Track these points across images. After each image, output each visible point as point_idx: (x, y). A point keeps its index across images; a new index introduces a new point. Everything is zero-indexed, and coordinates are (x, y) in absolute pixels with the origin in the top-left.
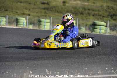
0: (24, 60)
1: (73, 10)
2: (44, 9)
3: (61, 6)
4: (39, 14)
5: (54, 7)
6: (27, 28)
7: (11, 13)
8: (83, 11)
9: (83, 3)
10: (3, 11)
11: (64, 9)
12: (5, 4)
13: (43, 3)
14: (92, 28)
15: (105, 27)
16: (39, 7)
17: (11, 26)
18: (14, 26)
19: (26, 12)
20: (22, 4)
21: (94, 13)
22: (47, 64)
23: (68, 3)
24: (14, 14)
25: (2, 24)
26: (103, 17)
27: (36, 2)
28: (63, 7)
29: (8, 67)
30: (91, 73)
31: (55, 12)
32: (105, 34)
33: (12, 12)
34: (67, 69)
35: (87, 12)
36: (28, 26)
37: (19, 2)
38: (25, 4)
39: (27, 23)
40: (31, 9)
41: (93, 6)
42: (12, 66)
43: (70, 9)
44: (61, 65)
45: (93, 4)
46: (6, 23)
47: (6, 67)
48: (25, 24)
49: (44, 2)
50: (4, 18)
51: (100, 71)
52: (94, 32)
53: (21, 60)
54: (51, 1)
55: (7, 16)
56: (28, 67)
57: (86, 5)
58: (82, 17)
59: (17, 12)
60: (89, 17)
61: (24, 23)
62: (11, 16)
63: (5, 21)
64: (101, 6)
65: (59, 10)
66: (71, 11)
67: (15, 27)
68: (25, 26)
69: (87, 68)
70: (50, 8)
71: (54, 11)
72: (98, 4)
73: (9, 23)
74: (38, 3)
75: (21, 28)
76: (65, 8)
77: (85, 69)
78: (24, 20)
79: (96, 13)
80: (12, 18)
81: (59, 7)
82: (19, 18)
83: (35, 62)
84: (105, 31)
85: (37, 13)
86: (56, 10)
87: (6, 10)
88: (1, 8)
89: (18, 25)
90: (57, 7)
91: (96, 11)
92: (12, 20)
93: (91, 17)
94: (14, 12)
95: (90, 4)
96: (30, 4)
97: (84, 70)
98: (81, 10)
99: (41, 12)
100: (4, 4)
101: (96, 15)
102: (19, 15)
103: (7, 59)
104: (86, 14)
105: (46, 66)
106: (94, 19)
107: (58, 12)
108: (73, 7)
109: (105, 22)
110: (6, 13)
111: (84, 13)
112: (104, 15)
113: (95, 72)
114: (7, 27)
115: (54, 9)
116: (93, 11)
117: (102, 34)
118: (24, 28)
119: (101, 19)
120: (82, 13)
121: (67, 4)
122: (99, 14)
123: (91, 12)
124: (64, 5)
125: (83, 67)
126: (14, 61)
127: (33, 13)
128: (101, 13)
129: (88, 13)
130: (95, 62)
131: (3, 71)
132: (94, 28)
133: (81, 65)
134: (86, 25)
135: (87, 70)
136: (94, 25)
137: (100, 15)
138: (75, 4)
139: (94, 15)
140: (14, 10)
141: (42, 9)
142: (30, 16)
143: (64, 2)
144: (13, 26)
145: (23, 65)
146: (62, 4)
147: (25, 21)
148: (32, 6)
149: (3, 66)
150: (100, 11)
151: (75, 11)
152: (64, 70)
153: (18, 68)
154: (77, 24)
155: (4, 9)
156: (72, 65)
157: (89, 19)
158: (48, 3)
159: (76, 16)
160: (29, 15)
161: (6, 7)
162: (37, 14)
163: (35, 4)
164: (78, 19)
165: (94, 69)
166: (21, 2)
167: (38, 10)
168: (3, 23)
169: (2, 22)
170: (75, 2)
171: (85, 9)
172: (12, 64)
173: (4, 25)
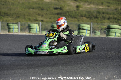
0: (38, 67)
1: (87, 14)
2: (58, 14)
3: (74, 10)
4: (53, 20)
5: (68, 12)
6: (39, 34)
7: (23, 20)
8: (98, 14)
9: (97, 7)
10: (15, 18)
11: (77, 13)
12: (17, 11)
13: (56, 9)
14: (107, 32)
15: (120, 30)
16: (52, 13)
17: (23, 33)
18: (27, 32)
19: (39, 18)
20: (34, 10)
21: (109, 17)
22: (61, 70)
23: (82, 7)
24: (26, 20)
25: (14, 31)
26: (118, 20)
27: (49, 8)
28: (77, 11)
29: (21, 75)
30: (107, 78)
31: (69, 17)
32: (120, 38)
33: (25, 18)
34: (82, 74)
35: (101, 15)
36: (41, 32)
37: (31, 8)
38: (37, 10)
39: (39, 29)
40: (44, 15)
41: (108, 9)
42: (26, 73)
43: (84, 13)
44: (76, 70)
45: (107, 7)
46: (18, 31)
47: (19, 75)
48: (38, 30)
49: (57, 7)
50: (16, 25)
51: (116, 75)
52: (109, 35)
53: (34, 67)
54: (64, 6)
55: (19, 23)
56: (42, 74)
57: (100, 8)
58: (97, 20)
59: (30, 19)
60: (104, 21)
61: (36, 29)
62: (23, 23)
63: (18, 28)
64: (116, 9)
65: (72, 15)
66: (85, 15)
67: (27, 34)
68: (38, 32)
69: (102, 73)
70: (64, 13)
71: (67, 16)
72: (113, 7)
73: (22, 30)
74: (51, 8)
75: (34, 34)
76: (79, 13)
77: (100, 73)
78: (36, 26)
79: (111, 16)
80: (25, 25)
81: (72, 11)
82: (31, 25)
83: (49, 69)
84: (120, 34)
85: (50, 18)
86: (69, 15)
87: (18, 17)
88: (12, 15)
89: (31, 32)
90: (70, 11)
91: (110, 14)
92: (25, 27)
93: (106, 21)
94: (26, 19)
95: (104, 7)
96: (42, 9)
97: (99, 75)
98: (95, 14)
99: (54, 18)
100: (15, 11)
101: (111, 18)
102: (31, 21)
103: (20, 67)
104: (101, 18)
105: (60, 73)
106: (109, 23)
107: (72, 17)
108: (87, 12)
109: (120, 25)
110: (18, 20)
111: (98, 16)
112: (119, 18)
113: (110, 77)
114: (19, 34)
115: (67, 14)
116: (108, 14)
117: (117, 37)
118: (37, 34)
119: (116, 22)
120: (96, 17)
121: (81, 9)
122: (113, 17)
123: (106, 16)
124: (77, 10)
125: (99, 72)
126: (28, 69)
127: (46, 18)
128: (116, 16)
129: (103, 17)
130: (111, 66)
131: (16, 79)
132: (109, 32)
133: (96, 70)
134: (101, 29)
135: (102, 75)
136: (109, 28)
137: (115, 19)
138: (89, 8)
139: (108, 19)
140: (26, 17)
141: (56, 14)
142: (43, 23)
143: (77, 7)
144: (25, 33)
145: (37, 72)
146: (75, 9)
147: (38, 27)
148: (45, 11)
149: (16, 74)
150: (115, 15)
151: (89, 16)
152: (79, 76)
153: (32, 75)
154: (92, 28)
155: (16, 16)
156: (87, 71)
157: (104, 22)
158: (61, 8)
159: (90, 20)
160: (42, 21)
161: (18, 14)
162: (51, 20)
163: (47, 10)
164: (92, 23)
165: (110, 74)
166: (33, 8)
167: (51, 16)
168: (16, 30)
169: (14, 29)
170: (89, 6)
171: (99, 13)
172: (25, 72)
173: (16, 32)
